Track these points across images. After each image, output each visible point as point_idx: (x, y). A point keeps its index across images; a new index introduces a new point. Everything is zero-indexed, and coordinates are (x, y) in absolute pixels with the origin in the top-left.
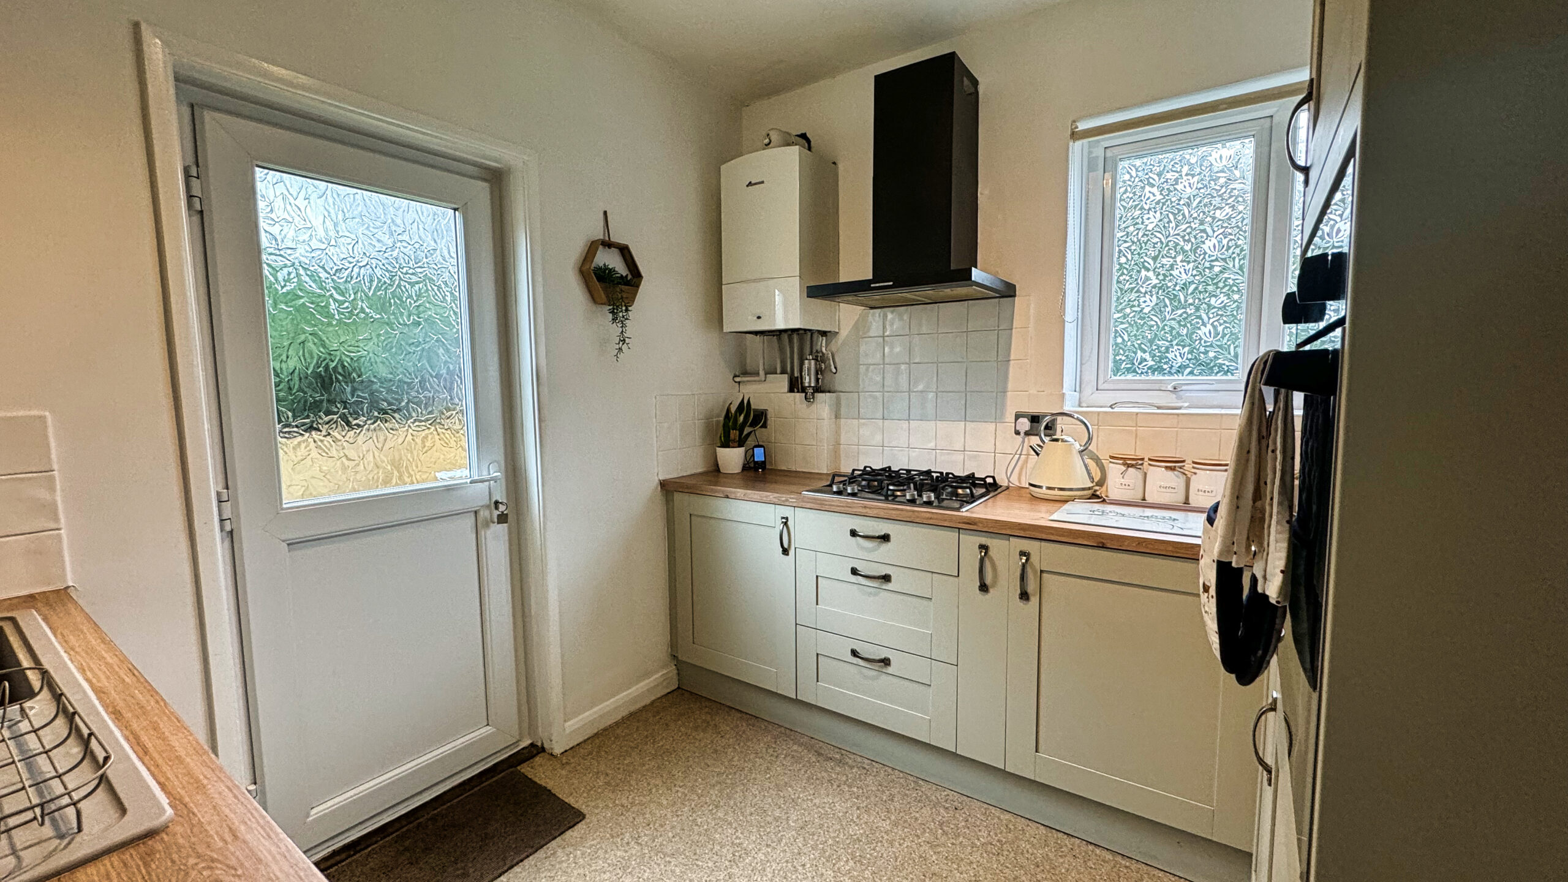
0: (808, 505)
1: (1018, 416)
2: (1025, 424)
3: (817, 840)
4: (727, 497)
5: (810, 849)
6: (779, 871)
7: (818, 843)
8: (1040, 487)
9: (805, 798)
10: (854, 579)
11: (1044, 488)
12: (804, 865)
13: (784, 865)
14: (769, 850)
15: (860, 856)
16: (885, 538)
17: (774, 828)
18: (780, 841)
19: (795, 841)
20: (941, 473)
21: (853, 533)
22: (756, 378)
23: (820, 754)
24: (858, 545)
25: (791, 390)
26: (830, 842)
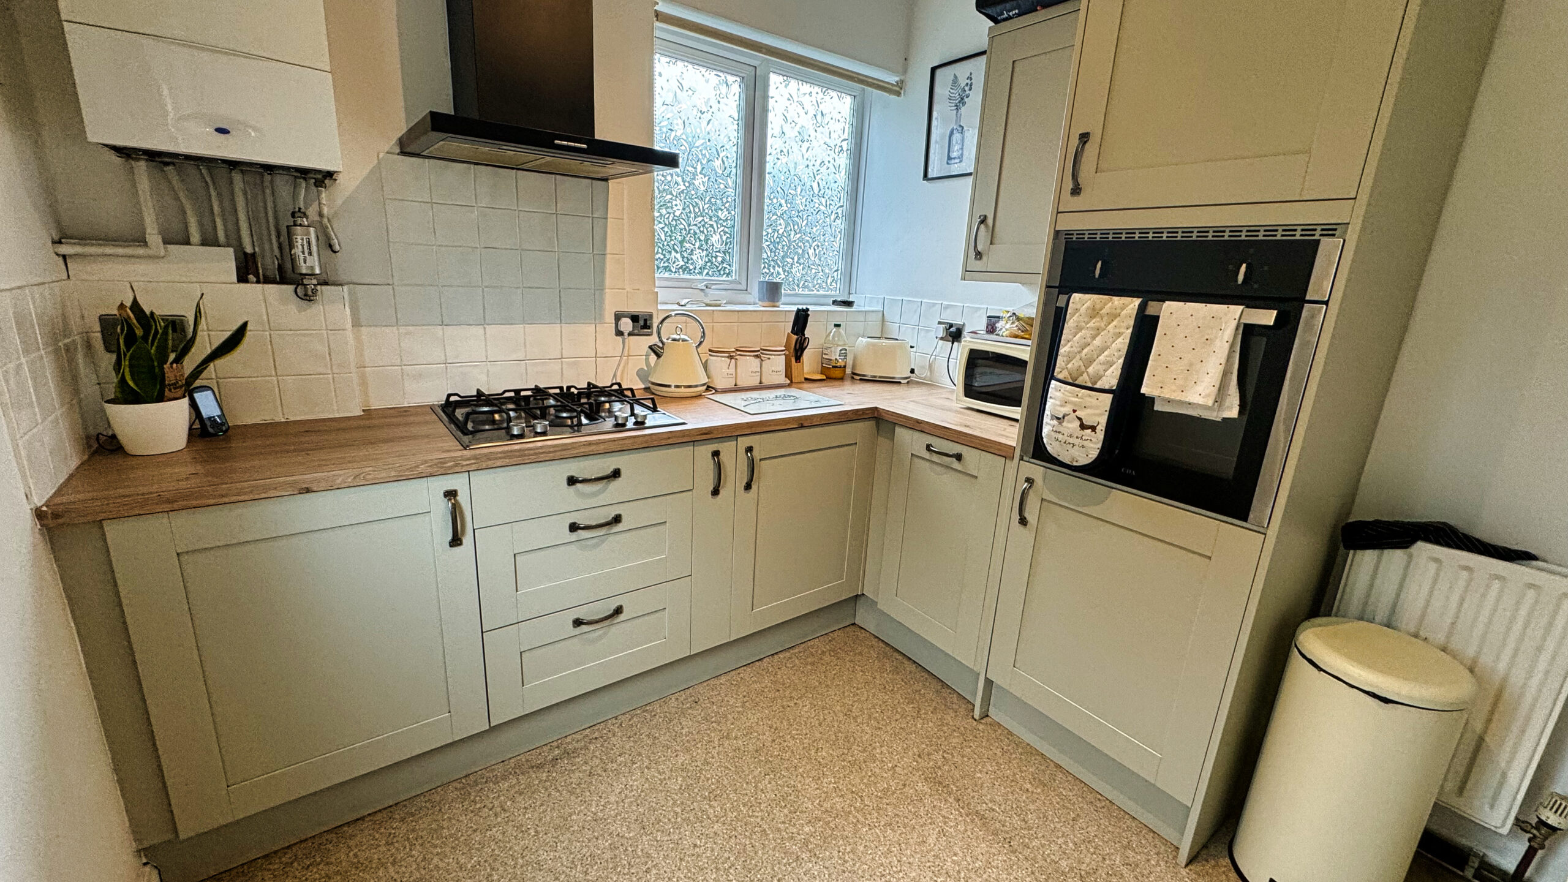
0: (499, 463)
1: (618, 317)
2: (627, 325)
3: (669, 820)
4: (308, 491)
5: (677, 831)
6: (690, 871)
7: (673, 820)
8: (669, 386)
9: (601, 808)
10: (574, 536)
11: (673, 387)
12: (695, 846)
13: (684, 863)
14: (654, 871)
15: (710, 793)
16: (616, 474)
17: (627, 855)
18: (648, 856)
19: (657, 841)
20: (561, 388)
21: (572, 481)
22: (141, 251)
23: (540, 767)
24: (578, 492)
25: (242, 278)
26: (678, 810)
